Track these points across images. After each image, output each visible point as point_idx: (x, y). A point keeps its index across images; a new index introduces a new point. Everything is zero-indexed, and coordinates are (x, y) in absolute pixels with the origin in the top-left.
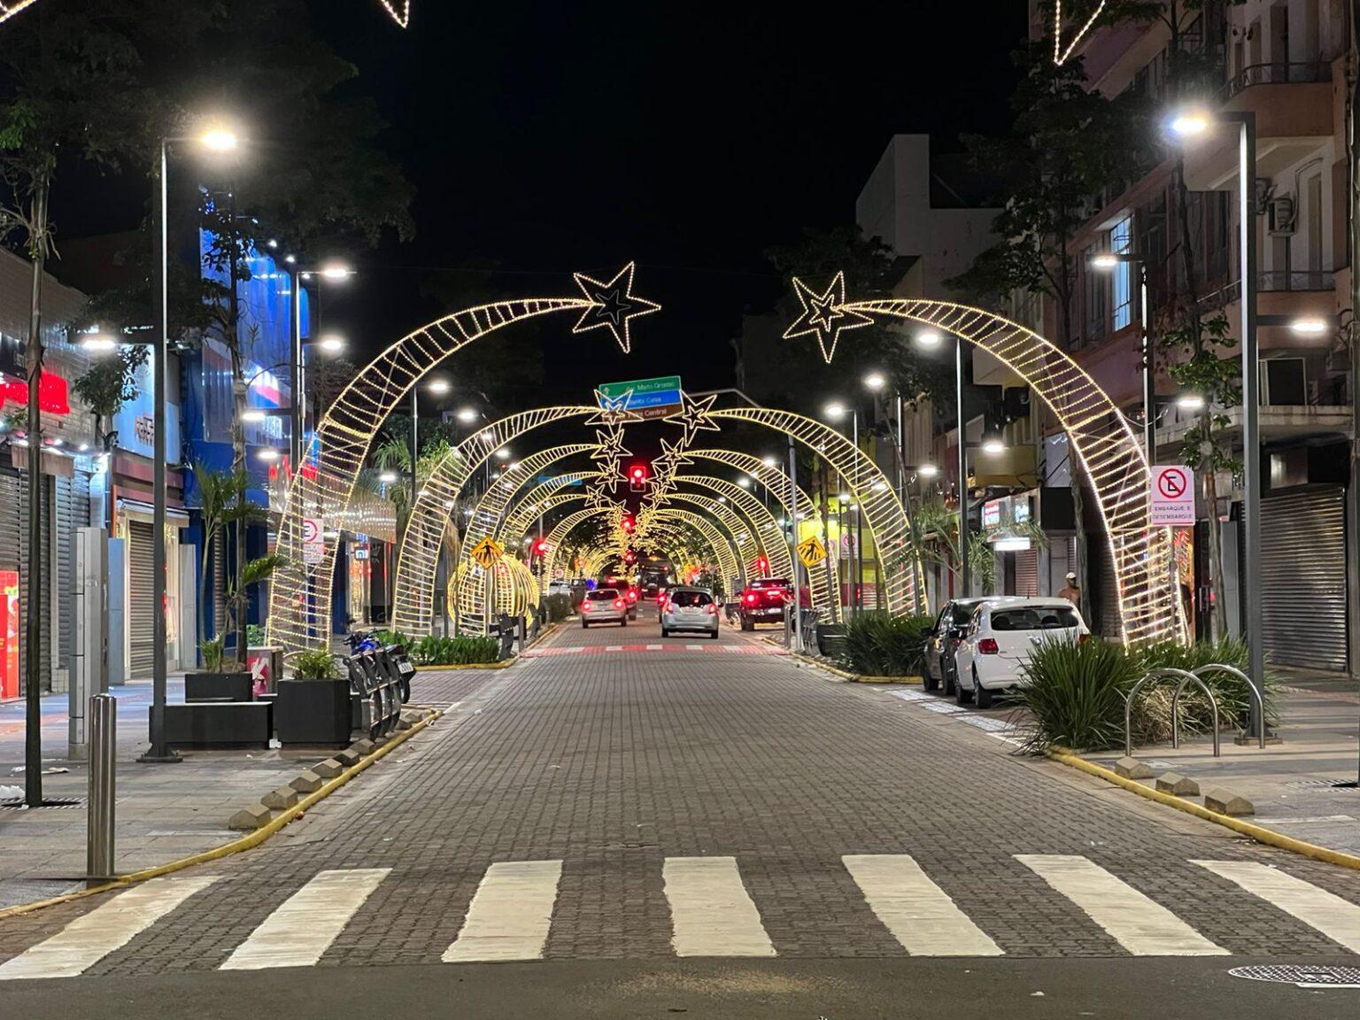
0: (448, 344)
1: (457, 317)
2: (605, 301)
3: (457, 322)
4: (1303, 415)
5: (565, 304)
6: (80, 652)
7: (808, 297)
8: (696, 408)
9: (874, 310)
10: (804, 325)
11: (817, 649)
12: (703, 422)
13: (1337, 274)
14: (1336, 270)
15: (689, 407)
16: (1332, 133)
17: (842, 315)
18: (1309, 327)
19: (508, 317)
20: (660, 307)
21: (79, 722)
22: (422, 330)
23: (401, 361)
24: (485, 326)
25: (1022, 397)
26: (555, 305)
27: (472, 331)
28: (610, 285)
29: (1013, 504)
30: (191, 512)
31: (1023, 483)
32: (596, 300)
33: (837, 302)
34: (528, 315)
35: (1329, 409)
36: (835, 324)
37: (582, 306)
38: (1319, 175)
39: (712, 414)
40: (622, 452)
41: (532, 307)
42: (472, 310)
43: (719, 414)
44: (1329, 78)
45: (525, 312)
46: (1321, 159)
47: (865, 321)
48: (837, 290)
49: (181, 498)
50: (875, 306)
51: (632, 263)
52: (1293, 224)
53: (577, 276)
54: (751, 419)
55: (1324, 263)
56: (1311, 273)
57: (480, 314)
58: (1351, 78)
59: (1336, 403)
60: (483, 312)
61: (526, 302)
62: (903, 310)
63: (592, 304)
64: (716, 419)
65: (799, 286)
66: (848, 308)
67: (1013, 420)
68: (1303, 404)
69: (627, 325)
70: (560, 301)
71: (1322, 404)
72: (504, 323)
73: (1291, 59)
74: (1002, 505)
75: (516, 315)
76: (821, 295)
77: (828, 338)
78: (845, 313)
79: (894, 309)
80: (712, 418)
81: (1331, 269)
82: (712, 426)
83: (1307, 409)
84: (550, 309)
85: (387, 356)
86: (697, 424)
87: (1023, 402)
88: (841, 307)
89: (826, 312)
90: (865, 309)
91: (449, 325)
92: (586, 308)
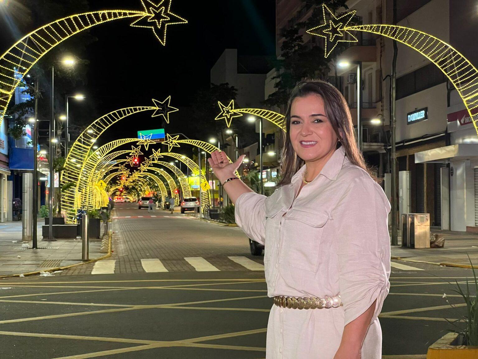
0: (114, 120)
1: (117, 112)
2: (161, 108)
3: (117, 113)
4: (367, 145)
5: (150, 108)
6: (26, 209)
7: (223, 107)
8: (172, 140)
9: (243, 112)
10: (221, 116)
11: (209, 217)
12: (174, 144)
13: (377, 103)
14: (377, 102)
15: (170, 139)
16: (376, 61)
17: (233, 113)
18: (376, 122)
19: (132, 112)
20: (178, 110)
21: (25, 230)
22: (106, 115)
23: (99, 124)
24: (125, 114)
25: (273, 137)
26: (147, 108)
27: (121, 116)
28: (163, 103)
29: (271, 172)
30: (11, 171)
31: (273, 165)
32: (159, 107)
33: (232, 109)
34: (138, 111)
35: (374, 144)
36: (231, 115)
37: (154, 109)
38: (372, 73)
39: (178, 141)
40: (140, 153)
41: (140, 109)
42: (121, 109)
43: (179, 141)
44: (375, 44)
45: (137, 110)
46: (372, 69)
47: (240, 115)
48: (231, 106)
49: (8, 166)
50: (243, 110)
51: (170, 96)
52: (363, 88)
53: (153, 100)
54: (190, 143)
55: (373, 99)
56: (369, 103)
57: (124, 111)
58: (382, 45)
59: (376, 142)
60: (124, 110)
61: (138, 107)
62: (251, 112)
63: (157, 108)
64: (178, 143)
65: (220, 104)
66: (235, 111)
67: (269, 144)
68: (367, 142)
69: (168, 115)
70: (148, 107)
71: (371, 142)
72: (131, 114)
73: (363, 39)
74: (267, 172)
75: (135, 111)
76: (227, 107)
77: (229, 120)
78: (234, 112)
79: (249, 111)
80: (177, 143)
81: (375, 102)
82: (177, 145)
83: (368, 144)
84: (145, 110)
85: (95, 123)
86: (173, 145)
87: (273, 139)
88: (233, 110)
89: (228, 112)
90: (240, 111)
91: (114, 114)
92: (156, 110)
